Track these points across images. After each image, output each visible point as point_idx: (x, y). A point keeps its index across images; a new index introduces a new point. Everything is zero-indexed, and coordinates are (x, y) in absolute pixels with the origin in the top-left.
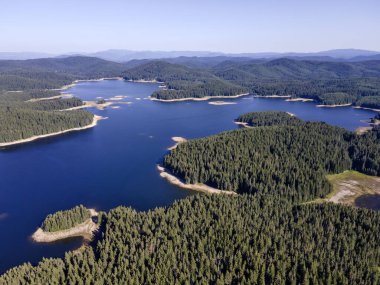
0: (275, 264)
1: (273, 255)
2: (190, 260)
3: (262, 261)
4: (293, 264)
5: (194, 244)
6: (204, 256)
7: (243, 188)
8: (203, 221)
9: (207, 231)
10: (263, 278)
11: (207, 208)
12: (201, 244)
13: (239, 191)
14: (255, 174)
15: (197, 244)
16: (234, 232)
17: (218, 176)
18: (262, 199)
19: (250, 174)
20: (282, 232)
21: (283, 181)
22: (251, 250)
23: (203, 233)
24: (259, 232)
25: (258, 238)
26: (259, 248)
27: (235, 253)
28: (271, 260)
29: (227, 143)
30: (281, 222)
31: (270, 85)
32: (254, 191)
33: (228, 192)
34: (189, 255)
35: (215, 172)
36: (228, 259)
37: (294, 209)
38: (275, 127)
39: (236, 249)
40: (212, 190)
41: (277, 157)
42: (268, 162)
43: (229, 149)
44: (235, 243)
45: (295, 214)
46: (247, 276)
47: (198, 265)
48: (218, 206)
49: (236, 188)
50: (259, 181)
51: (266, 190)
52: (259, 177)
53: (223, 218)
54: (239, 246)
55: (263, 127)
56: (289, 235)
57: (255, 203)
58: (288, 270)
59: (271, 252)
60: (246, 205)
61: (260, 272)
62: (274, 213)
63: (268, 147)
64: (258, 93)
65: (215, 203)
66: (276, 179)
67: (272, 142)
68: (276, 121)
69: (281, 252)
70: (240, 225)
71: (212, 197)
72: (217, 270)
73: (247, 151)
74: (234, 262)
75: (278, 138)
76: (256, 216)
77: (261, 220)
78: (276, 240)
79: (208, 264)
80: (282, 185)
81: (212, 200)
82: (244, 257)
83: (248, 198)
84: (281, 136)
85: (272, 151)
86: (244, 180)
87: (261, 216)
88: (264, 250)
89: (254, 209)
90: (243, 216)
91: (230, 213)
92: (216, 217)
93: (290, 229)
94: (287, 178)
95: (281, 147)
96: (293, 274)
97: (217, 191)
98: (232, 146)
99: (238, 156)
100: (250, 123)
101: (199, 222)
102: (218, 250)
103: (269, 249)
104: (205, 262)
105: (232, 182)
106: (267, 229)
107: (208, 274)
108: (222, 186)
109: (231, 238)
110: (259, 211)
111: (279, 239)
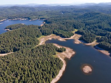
0: (31, 66)
1: (30, 65)
2: (3, 80)
3: (27, 67)
4: (35, 64)
5: (3, 74)
6: (8, 76)
7: (15, 50)
8: (4, 66)
9: (6, 68)
10: (29, 72)
11: (4, 61)
12: (6, 73)
13: (14, 51)
14: (17, 44)
15: (4, 74)
16: (16, 64)
17: (5, 49)
18: (22, 51)
19: (16, 45)
20: (30, 57)
21: (27, 44)
22: (23, 66)
23: (5, 69)
24: (24, 60)
25: (24, 62)
26: (25, 64)
27: (19, 70)
28: (30, 66)
29: (4, 37)
30: (29, 55)
31: (13, 16)
32: (19, 49)
33: (10, 53)
34: (2, 78)
35: (3, 48)
36: (17, 72)
37: (32, 50)
38: (19, 29)
39: (18, 68)
40: (3, 55)
41: (23, 37)
42: (20, 40)
43: (6, 39)
44: (18, 67)
45: (32, 51)
46: (24, 74)
47: (7, 80)
48: (8, 59)
49: (12, 51)
50: (19, 46)
51: (22, 48)
52: (19, 45)
53: (11, 61)
54: (19, 67)
55: (15, 30)
56: (32, 57)
57: (20, 53)
58: (35, 66)
59: (29, 64)
60: (17, 54)
61: (28, 71)
62: (27, 53)
63: (19, 35)
64: (10, 19)
65: (6, 58)
66: (24, 44)
67: (20, 34)
68: (19, 27)
69: (32, 63)
70: (17, 61)
71: (5, 57)
72: (14, 77)
73: (12, 38)
74: (19, 72)
75: (21, 32)
76: (22, 56)
77: (23, 57)
78: (29, 60)
79: (10, 77)
80: (27, 45)
81: (5, 58)
82: (22, 69)
83: (17, 52)
84: (22, 31)
85: (21, 36)
86: (14, 47)
87: (23, 56)
88: (27, 64)
89: (21, 54)
90: (17, 58)
91: (13, 59)
92: (8, 62)
93: (32, 56)
94: (27, 43)
95: (23, 34)
96: (36, 67)
97: (6, 54)
98: (7, 38)
99: (10, 41)
100: (11, 29)
101: (2, 67)
102: (12, 72)
103: (28, 63)
104: (9, 78)
105: (10, 49)
106: (26, 58)
107: (11, 80)
108: (7, 52)
109: (16, 66)
110: (22, 55)
111: (30, 60)
